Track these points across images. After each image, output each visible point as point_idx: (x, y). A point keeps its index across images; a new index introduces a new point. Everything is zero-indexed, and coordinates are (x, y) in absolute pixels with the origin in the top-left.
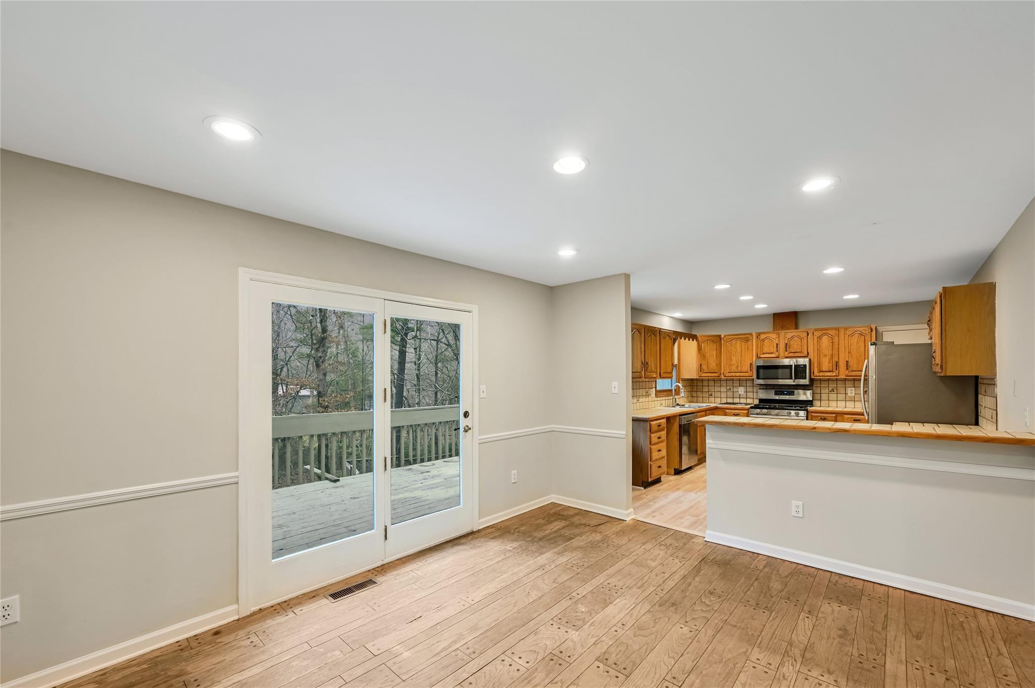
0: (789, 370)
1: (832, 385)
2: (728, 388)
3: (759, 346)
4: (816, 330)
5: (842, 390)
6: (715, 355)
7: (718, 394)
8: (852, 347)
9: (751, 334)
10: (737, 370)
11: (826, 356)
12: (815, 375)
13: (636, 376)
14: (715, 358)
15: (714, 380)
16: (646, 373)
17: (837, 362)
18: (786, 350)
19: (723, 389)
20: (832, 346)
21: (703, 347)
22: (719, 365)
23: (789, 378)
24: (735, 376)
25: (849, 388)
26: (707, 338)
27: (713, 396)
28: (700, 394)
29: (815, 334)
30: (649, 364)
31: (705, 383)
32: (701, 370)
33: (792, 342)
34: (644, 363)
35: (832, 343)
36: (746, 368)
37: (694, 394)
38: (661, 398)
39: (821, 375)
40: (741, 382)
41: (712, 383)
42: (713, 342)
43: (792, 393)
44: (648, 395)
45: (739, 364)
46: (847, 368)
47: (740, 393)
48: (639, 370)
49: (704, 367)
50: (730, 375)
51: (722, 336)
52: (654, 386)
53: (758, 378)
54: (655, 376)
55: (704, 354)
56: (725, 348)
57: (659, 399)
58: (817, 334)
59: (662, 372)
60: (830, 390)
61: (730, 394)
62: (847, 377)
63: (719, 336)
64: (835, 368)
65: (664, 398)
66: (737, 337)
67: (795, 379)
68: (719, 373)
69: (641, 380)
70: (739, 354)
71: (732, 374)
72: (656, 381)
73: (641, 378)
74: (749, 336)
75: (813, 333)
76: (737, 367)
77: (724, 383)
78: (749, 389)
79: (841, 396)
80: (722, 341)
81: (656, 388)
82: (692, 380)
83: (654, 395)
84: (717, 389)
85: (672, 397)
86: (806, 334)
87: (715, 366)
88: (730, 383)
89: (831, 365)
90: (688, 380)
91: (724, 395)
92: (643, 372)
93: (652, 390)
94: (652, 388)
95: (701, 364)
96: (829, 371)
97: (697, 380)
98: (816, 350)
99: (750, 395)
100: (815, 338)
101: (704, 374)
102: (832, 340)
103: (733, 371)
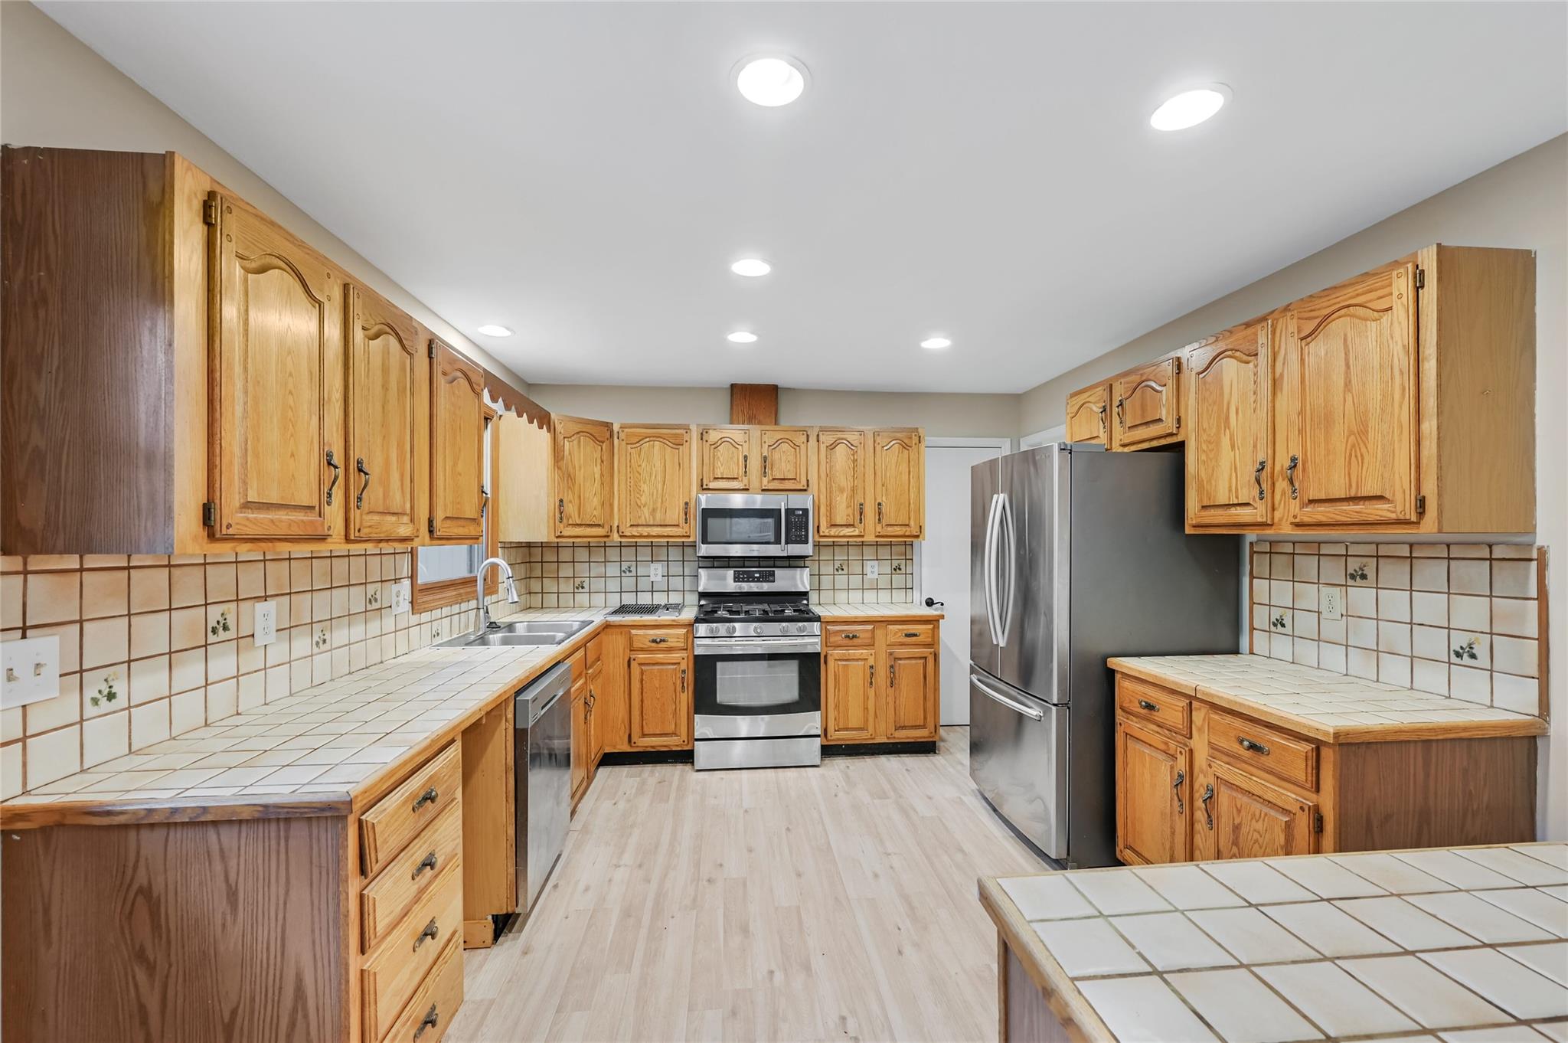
0: (770, 521)
1: (841, 556)
2: (625, 566)
3: (706, 460)
4: (823, 430)
5: (856, 567)
6: (597, 476)
7: (598, 584)
8: (888, 475)
9: (687, 429)
10: (654, 519)
11: (842, 490)
12: (821, 534)
13: (282, 530)
14: (597, 484)
15: (589, 546)
16: (355, 514)
17: (861, 505)
18: (765, 472)
19: (613, 570)
20: (854, 469)
21: (567, 453)
22: (607, 504)
23: (773, 540)
24: (641, 536)
25: (869, 562)
26: (578, 428)
27: (587, 589)
28: (550, 585)
29: (821, 439)
30: (374, 468)
31: (565, 555)
32: (561, 518)
33: (776, 455)
34: (338, 459)
35: (854, 461)
36: (675, 514)
37: (536, 586)
38: (437, 613)
39: (832, 533)
40: (655, 549)
41: (582, 555)
42: (595, 438)
43: (769, 577)
44: (375, 608)
45: (659, 505)
46: (879, 520)
47: (652, 578)
48: (306, 496)
49: (570, 509)
50: (635, 531)
51: (616, 428)
52: (406, 571)
53: (705, 541)
54: (404, 531)
55: (570, 469)
56: (623, 459)
57: (425, 617)
58: (827, 439)
59: (440, 515)
60: (836, 567)
61: (629, 582)
62: (878, 539)
63: (608, 426)
64: (858, 517)
65: (446, 611)
66: (655, 433)
67: (787, 543)
68: (607, 528)
69: (322, 548)
70: (659, 478)
71: (640, 529)
72: (413, 553)
73: (323, 539)
74: (684, 431)
75: (818, 436)
76: (654, 510)
77: (613, 554)
78: (675, 569)
79: (855, 581)
80: (616, 441)
81: (413, 577)
82: (529, 545)
83: (406, 606)
84: (597, 569)
85: (473, 604)
86: (804, 438)
87: (599, 508)
88: (629, 554)
89: (850, 511)
90: (520, 545)
91: (613, 585)
92: (334, 514)
93: (395, 587)
94: (396, 580)
95: (561, 501)
96: (847, 526)
97: (542, 545)
98: (823, 475)
99: (677, 583)
100: (823, 448)
101: (570, 528)
102: (853, 455)
103: (642, 521)
